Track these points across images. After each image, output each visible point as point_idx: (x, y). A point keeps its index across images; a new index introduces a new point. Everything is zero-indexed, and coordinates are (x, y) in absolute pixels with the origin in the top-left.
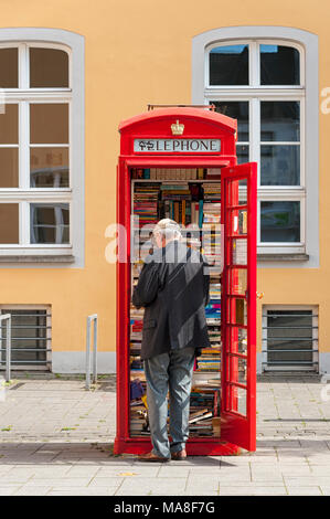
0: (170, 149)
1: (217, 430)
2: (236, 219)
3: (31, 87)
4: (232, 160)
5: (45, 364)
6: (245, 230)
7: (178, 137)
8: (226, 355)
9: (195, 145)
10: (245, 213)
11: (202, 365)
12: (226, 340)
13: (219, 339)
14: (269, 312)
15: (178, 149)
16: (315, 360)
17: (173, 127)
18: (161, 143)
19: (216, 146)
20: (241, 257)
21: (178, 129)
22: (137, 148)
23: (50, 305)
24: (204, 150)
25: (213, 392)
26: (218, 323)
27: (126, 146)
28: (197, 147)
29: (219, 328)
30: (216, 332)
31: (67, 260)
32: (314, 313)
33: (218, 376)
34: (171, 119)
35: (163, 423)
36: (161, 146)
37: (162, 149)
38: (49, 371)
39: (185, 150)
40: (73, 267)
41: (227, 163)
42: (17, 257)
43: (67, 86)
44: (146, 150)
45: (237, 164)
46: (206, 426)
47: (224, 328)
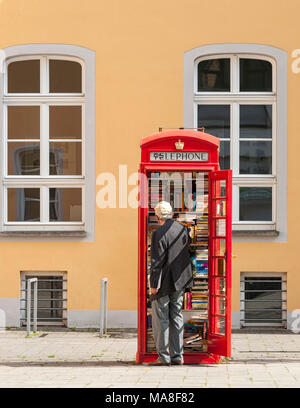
0: (174, 159)
1: (205, 348)
2: (218, 207)
3: (51, 92)
4: (216, 167)
5: (61, 321)
6: (224, 214)
7: (180, 151)
8: (212, 296)
9: (191, 156)
10: (224, 202)
11: (194, 305)
12: (211, 288)
13: (206, 287)
14: (246, 279)
15: (180, 159)
16: (284, 317)
17: (177, 144)
18: (169, 154)
19: (206, 157)
20: (221, 231)
21: (180, 145)
22: (152, 158)
23: (66, 272)
24: (197, 160)
25: (202, 323)
26: (206, 276)
27: (145, 157)
28: (192, 157)
29: (207, 280)
30: (205, 282)
31: (80, 234)
32: (283, 279)
33: (206, 312)
34: (176, 139)
35: (167, 342)
36: (168, 157)
37: (169, 159)
38: (65, 326)
39: (184, 160)
40: (85, 240)
41: (213, 168)
42: (39, 233)
43: (81, 92)
44: (158, 159)
45: (219, 169)
46: (198, 345)
47: (210, 280)
